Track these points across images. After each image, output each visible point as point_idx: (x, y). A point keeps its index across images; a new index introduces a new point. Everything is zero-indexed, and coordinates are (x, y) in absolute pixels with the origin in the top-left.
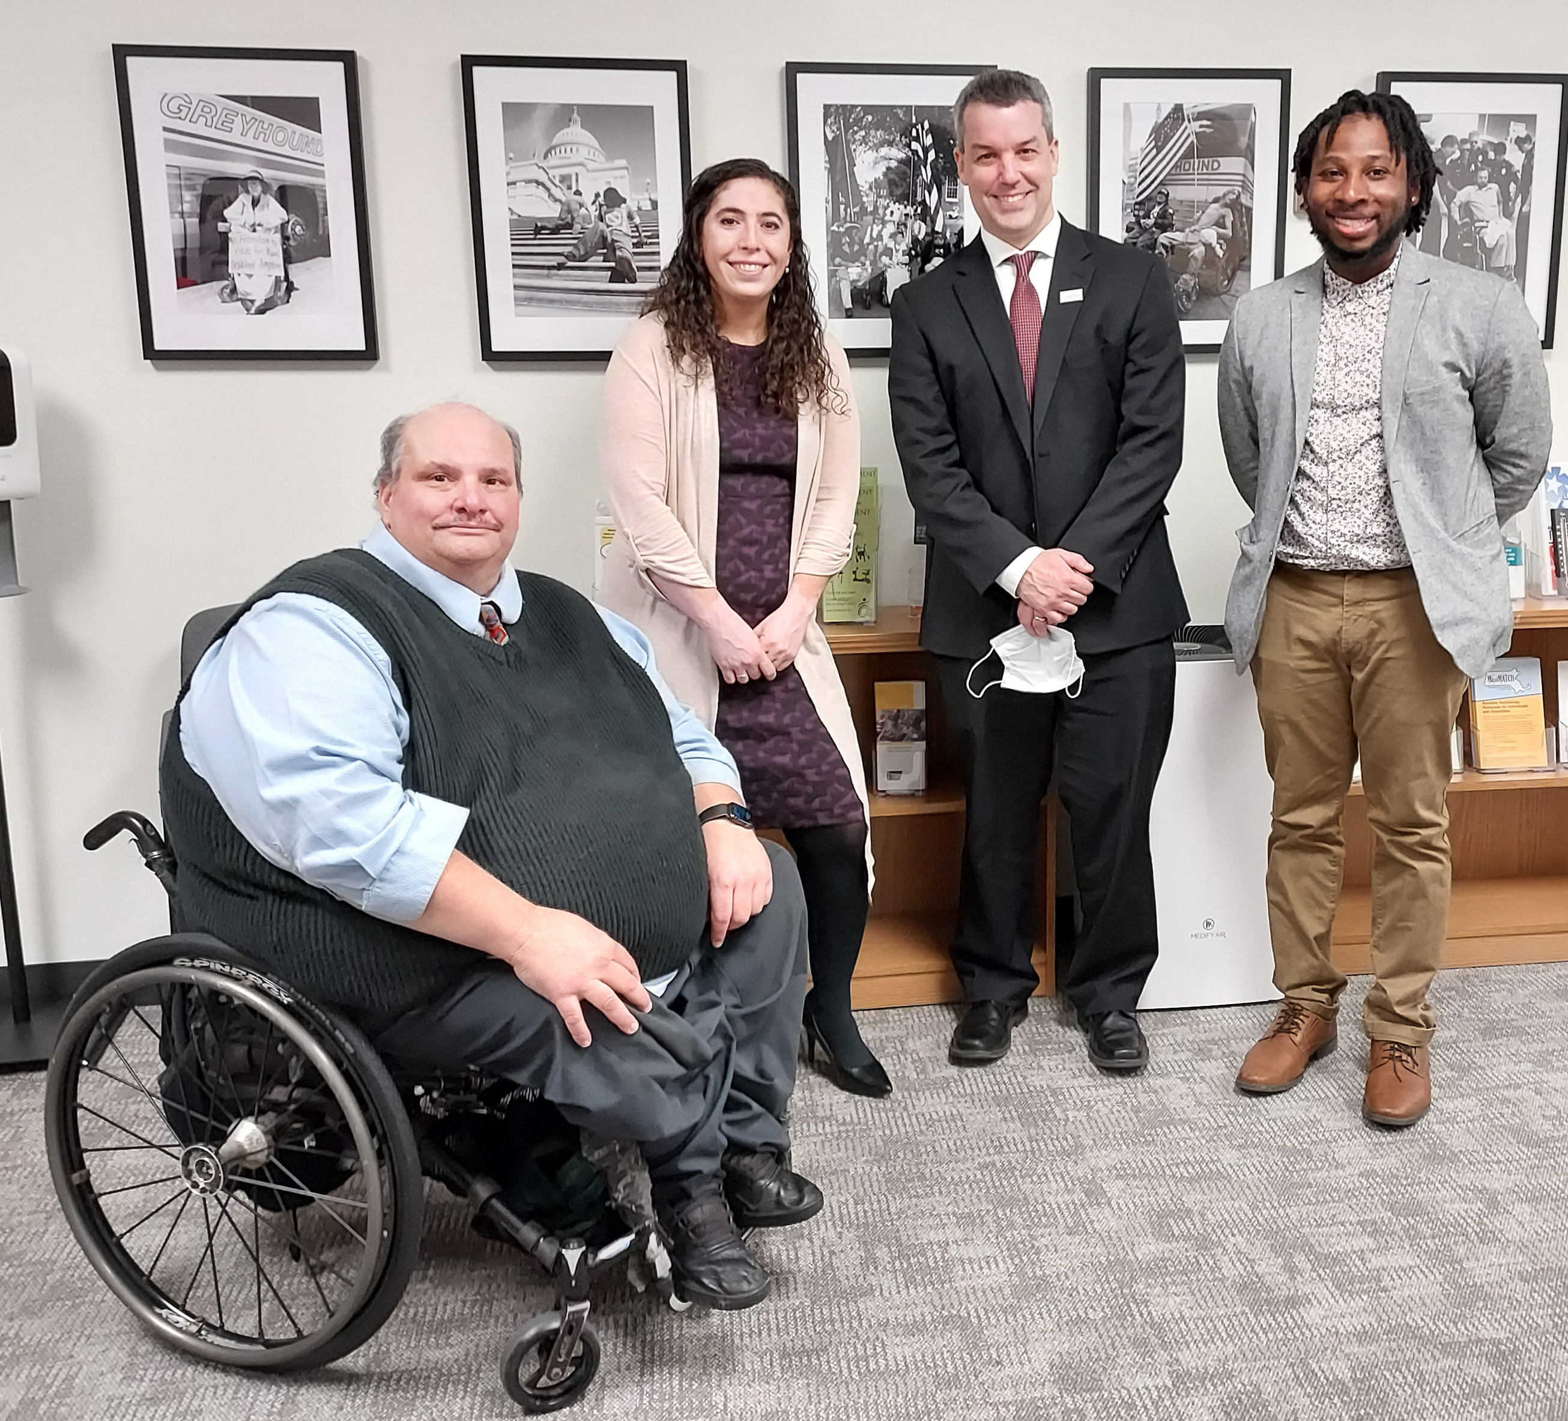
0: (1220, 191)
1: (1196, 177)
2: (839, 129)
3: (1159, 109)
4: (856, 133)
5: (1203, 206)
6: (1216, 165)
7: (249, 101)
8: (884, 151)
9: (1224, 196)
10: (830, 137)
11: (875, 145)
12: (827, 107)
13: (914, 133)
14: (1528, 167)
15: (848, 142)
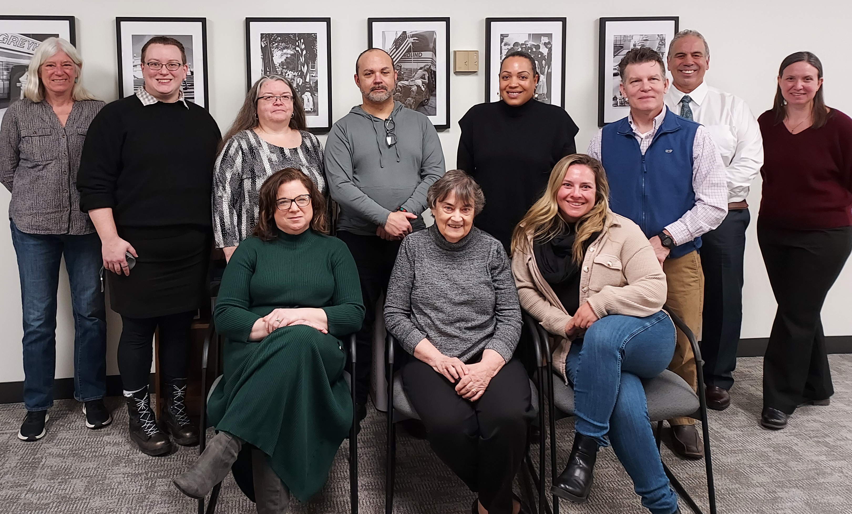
0: (422, 65)
1: (412, 59)
2: (267, 43)
3: (396, 33)
4: (274, 44)
5: (416, 71)
6: (420, 55)
7: (31, 36)
8: (285, 51)
9: (424, 66)
10: (263, 46)
11: (281, 49)
12: (262, 34)
13: (297, 43)
14: (550, 54)
15: (270, 48)
